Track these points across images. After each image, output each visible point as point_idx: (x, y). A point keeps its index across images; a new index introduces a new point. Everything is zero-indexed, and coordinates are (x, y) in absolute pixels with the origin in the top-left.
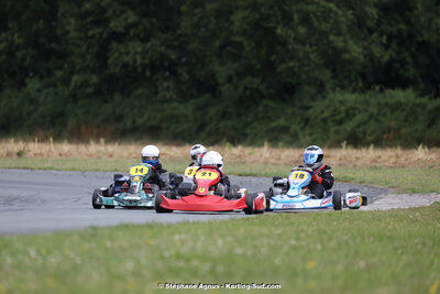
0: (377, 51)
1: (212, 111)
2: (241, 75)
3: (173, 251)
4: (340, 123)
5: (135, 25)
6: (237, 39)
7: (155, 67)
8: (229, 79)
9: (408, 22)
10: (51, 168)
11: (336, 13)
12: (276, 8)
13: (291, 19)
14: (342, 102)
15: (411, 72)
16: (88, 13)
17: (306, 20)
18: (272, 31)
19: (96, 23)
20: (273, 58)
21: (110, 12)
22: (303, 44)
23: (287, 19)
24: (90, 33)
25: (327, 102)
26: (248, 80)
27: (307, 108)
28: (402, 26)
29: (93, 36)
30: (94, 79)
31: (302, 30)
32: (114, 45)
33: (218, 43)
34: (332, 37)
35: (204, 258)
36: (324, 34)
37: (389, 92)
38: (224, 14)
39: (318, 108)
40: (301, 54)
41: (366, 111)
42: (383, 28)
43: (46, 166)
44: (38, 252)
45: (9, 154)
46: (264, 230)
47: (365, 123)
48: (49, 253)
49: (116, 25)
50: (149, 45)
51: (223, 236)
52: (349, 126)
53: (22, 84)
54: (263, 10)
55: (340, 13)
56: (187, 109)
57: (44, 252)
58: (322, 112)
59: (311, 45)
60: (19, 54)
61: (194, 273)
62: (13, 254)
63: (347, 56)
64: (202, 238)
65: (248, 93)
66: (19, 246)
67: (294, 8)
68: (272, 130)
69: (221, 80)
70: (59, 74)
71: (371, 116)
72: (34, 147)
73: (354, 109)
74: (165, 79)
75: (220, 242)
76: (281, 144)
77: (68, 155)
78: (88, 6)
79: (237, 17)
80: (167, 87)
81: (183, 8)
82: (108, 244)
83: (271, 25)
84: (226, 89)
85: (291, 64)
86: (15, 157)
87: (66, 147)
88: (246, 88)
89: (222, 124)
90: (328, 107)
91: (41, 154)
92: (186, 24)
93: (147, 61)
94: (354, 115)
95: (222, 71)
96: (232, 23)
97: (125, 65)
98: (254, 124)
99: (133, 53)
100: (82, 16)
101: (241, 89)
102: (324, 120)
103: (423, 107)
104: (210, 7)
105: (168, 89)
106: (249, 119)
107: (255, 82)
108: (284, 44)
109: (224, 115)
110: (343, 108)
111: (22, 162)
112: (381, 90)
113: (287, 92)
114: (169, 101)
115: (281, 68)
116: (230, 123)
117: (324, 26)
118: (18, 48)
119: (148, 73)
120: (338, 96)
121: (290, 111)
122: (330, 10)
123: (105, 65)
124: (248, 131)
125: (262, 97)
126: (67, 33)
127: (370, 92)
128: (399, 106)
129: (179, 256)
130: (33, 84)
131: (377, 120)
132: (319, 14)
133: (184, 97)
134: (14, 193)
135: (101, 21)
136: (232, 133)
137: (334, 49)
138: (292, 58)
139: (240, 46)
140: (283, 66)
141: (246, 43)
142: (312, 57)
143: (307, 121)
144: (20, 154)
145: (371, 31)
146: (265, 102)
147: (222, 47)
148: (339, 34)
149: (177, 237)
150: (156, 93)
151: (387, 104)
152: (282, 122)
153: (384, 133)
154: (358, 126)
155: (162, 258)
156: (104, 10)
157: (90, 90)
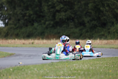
1: (84, 31)
2: (91, 21)
3: (73, 68)
5: (63, 8)
7: (68, 19)
8: (88, 22)
10: (41, 47)
11: (116, 3)
13: (104, 5)
16: (50, 5)
17: (108, 6)
19: (52, 8)
20: (100, 16)
21: (56, 5)
22: (108, 12)
24: (51, 10)
25: (115, 27)
26: (93, 22)
27: (109, 29)
29: (52, 11)
30: (52, 23)
32: (57, 13)
33: (85, 12)
34: (115, 10)
35: (82, 70)
38: (86, 4)
39: (112, 29)
43: (39, 46)
44: (37, 69)
45: (30, 43)
46: (98, 62)
48: (40, 70)
49: (58, 8)
50: (66, 13)
51: (87, 64)
53: (33, 24)
56: (77, 30)
57: (39, 69)
58: (113, 30)
60: (32, 17)
61: (79, 74)
62: (31, 70)
64: (81, 65)
66: (32, 68)
69: (86, 22)
70: (43, 21)
72: (36, 41)
74: (71, 22)
75: (86, 66)
76: (102, 39)
77: (45, 43)
78: (50, 3)
80: (71, 24)
81: (76, 3)
82: (56, 67)
84: (87, 25)
85: (105, 17)
86: (31, 44)
87: (45, 41)
88: (93, 24)
89: (86, 34)
90: (115, 29)
91: (38, 43)
92: (76, 7)
93: (66, 18)
95: (86, 20)
96: (88, 7)
97: (60, 19)
99: (62, 15)
100: (48, 6)
102: (114, 32)
104: (83, 2)
105: (72, 25)
108: (103, 12)
111: (33, 45)
113: (104, 25)
114: (72, 28)
115: (102, 18)
117: (113, 7)
118: (31, 15)
119: (66, 21)
121: (105, 30)
122: (115, 3)
123: (55, 19)
125: (97, 26)
126: (44, 10)
129: (75, 70)
130: (36, 24)
132: (112, 4)
133: (76, 27)
134: (31, 54)
135: (54, 7)
141: (92, 12)
142: (110, 15)
143: (109, 32)
144: (33, 43)
146: (98, 28)
147: (86, 13)
149: (74, 65)
150: (69, 26)
152: (103, 33)
155: (71, 70)
156: (54, 4)
157: (51, 26)
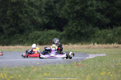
0: (45, 20)
4: (36, 39)
6: (8, 18)
9: (53, 12)
12: (18, 10)
14: (37, 34)
15: (54, 25)
18: (17, 16)
23: (21, 12)
28: (51, 13)
31: (26, 15)
36: (31, 16)
37: (49, 31)
40: (26, 21)
41: (43, 36)
42: (46, 14)
47: (43, 39)
52: (39, 40)
54: (15, 10)
55: (35, 10)
59: (28, 19)
63: (37, 21)
65: (11, 32)
67: (23, 9)
68: (18, 41)
71: (45, 37)
73: (40, 35)
79: (8, 12)
83: (17, 14)
94: (40, 37)
98: (14, 40)
101: (9, 31)
103: (58, 34)
106: (12, 39)
107: (13, 29)
109: (5, 38)
110: (37, 35)
112: (47, 30)
116: (7, 40)
120: (36, 32)
124: (12, 42)
127: (44, 31)
128: (52, 34)
131: (46, 38)
136: (7, 43)
137: (34, 20)
138: (23, 23)
139: (9, 20)
140: (21, 25)
145: (43, 15)
148: (35, 16)
151: (49, 34)
153: (48, 41)
154: (41, 40)
